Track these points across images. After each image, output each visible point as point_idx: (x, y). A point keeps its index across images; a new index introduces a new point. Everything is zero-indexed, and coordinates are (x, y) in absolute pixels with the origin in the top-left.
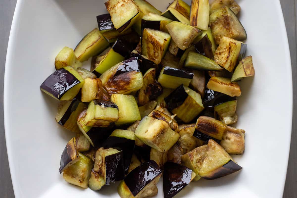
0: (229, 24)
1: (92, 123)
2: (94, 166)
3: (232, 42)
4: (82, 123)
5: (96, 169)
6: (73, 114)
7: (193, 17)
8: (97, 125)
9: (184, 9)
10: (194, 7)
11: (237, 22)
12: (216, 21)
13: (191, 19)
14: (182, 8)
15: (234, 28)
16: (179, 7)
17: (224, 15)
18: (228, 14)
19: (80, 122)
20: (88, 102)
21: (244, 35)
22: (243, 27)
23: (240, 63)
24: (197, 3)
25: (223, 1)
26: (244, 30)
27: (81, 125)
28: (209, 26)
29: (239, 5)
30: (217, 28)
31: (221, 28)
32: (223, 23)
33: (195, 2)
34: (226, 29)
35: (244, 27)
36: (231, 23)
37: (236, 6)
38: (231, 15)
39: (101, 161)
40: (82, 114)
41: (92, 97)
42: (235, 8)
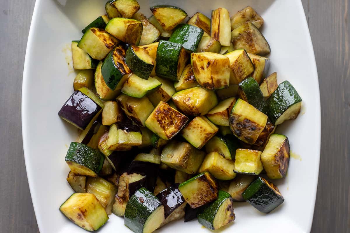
0: (251, 40)
1: (115, 147)
2: (117, 192)
3: (256, 59)
4: (103, 147)
5: (120, 194)
6: (94, 138)
7: (214, 33)
8: (120, 149)
9: (204, 24)
10: (214, 22)
11: (260, 37)
12: (239, 37)
13: (212, 35)
14: (203, 23)
15: (257, 44)
16: (199, 22)
17: (247, 31)
18: (250, 30)
19: (101, 146)
20: (110, 125)
21: (268, 50)
22: (266, 41)
23: (264, 82)
24: (218, 18)
25: (245, 15)
26: (267, 44)
27: (103, 149)
28: (231, 42)
29: (262, 18)
30: (239, 44)
31: (244, 44)
32: (246, 39)
33: (215, 17)
34: (249, 45)
35: (268, 42)
36: (254, 39)
37: (259, 19)
38: (254, 30)
39: (125, 186)
40: (103, 137)
41: (113, 120)
42: (257, 21)
